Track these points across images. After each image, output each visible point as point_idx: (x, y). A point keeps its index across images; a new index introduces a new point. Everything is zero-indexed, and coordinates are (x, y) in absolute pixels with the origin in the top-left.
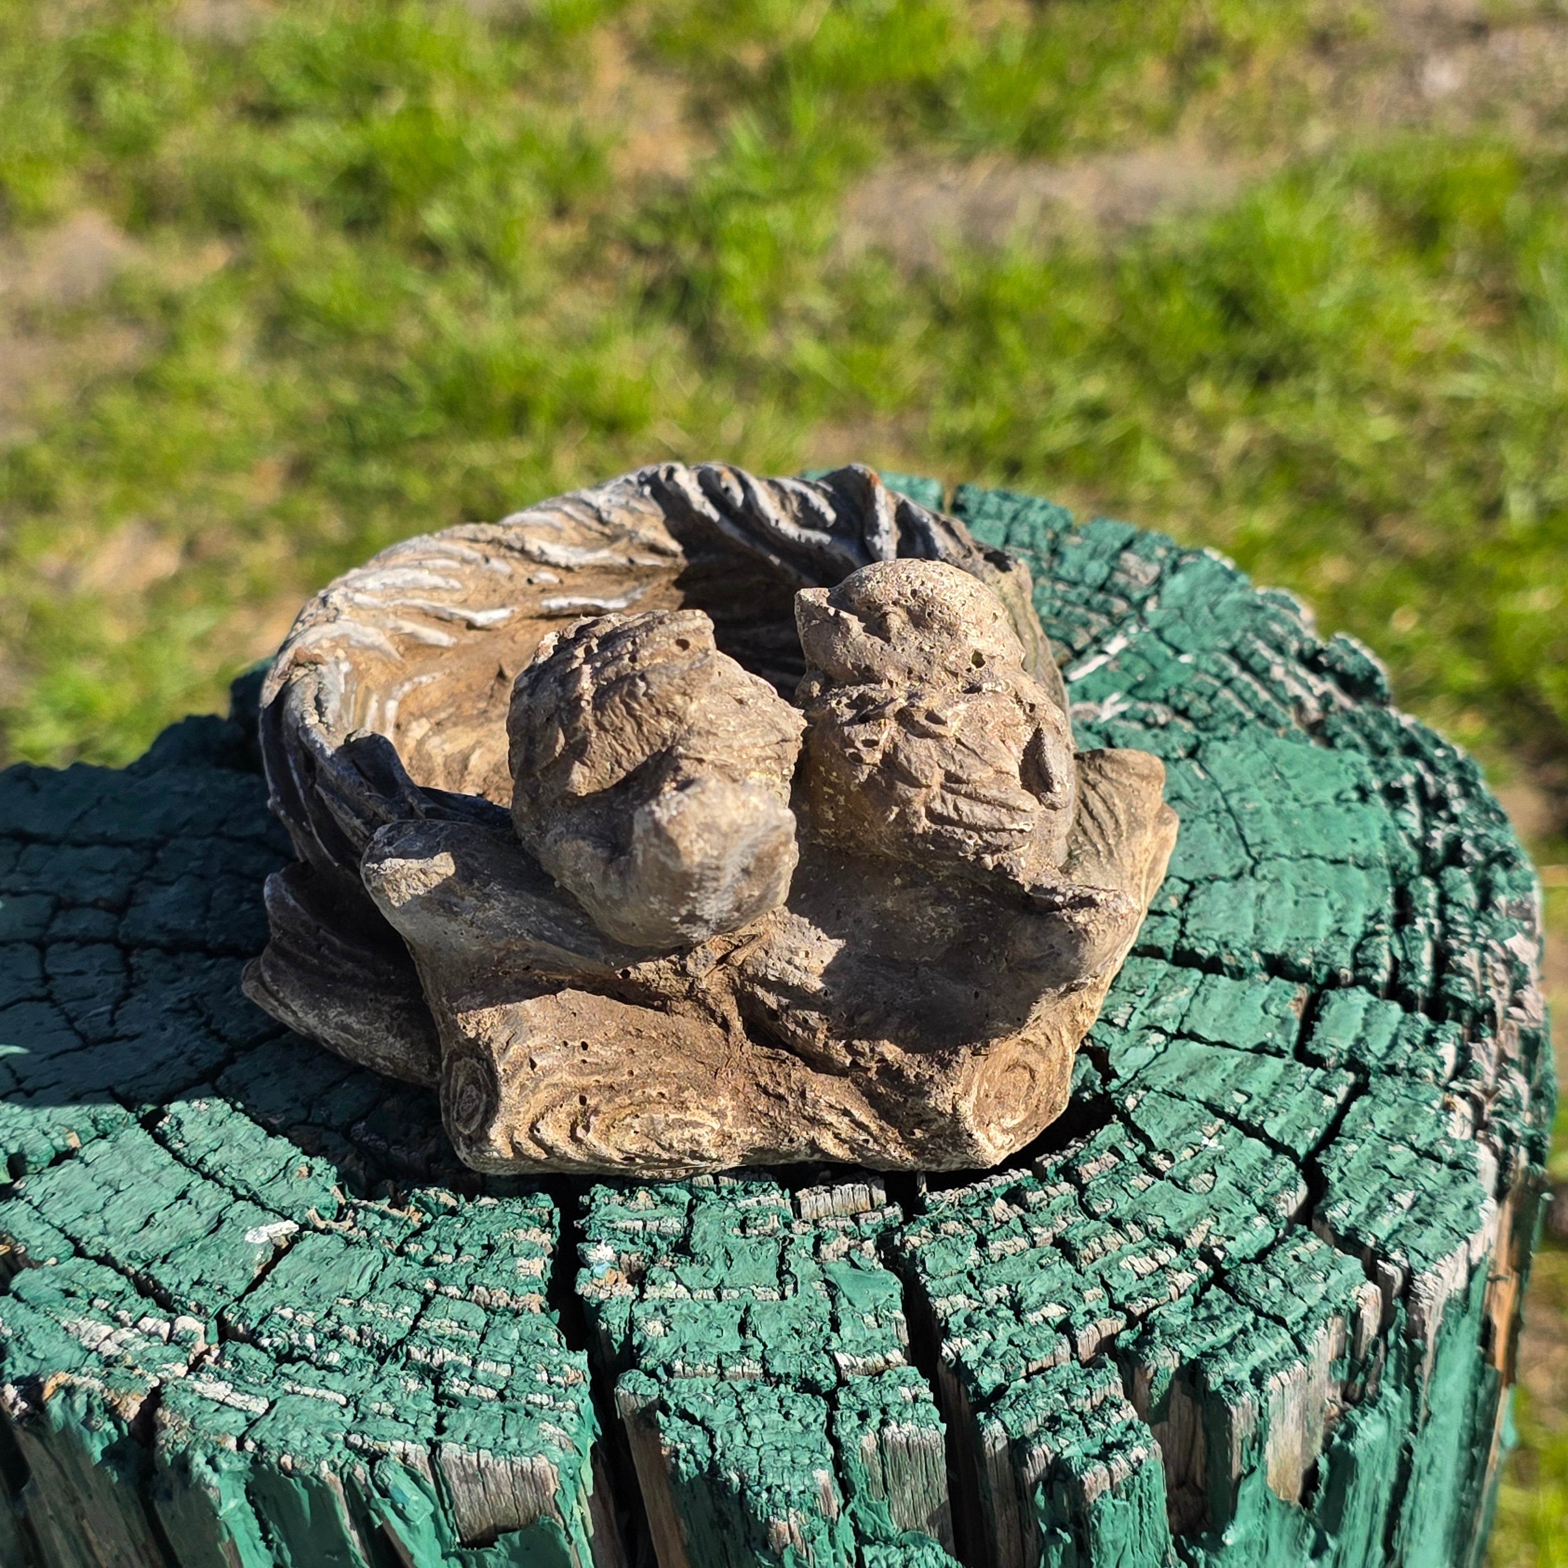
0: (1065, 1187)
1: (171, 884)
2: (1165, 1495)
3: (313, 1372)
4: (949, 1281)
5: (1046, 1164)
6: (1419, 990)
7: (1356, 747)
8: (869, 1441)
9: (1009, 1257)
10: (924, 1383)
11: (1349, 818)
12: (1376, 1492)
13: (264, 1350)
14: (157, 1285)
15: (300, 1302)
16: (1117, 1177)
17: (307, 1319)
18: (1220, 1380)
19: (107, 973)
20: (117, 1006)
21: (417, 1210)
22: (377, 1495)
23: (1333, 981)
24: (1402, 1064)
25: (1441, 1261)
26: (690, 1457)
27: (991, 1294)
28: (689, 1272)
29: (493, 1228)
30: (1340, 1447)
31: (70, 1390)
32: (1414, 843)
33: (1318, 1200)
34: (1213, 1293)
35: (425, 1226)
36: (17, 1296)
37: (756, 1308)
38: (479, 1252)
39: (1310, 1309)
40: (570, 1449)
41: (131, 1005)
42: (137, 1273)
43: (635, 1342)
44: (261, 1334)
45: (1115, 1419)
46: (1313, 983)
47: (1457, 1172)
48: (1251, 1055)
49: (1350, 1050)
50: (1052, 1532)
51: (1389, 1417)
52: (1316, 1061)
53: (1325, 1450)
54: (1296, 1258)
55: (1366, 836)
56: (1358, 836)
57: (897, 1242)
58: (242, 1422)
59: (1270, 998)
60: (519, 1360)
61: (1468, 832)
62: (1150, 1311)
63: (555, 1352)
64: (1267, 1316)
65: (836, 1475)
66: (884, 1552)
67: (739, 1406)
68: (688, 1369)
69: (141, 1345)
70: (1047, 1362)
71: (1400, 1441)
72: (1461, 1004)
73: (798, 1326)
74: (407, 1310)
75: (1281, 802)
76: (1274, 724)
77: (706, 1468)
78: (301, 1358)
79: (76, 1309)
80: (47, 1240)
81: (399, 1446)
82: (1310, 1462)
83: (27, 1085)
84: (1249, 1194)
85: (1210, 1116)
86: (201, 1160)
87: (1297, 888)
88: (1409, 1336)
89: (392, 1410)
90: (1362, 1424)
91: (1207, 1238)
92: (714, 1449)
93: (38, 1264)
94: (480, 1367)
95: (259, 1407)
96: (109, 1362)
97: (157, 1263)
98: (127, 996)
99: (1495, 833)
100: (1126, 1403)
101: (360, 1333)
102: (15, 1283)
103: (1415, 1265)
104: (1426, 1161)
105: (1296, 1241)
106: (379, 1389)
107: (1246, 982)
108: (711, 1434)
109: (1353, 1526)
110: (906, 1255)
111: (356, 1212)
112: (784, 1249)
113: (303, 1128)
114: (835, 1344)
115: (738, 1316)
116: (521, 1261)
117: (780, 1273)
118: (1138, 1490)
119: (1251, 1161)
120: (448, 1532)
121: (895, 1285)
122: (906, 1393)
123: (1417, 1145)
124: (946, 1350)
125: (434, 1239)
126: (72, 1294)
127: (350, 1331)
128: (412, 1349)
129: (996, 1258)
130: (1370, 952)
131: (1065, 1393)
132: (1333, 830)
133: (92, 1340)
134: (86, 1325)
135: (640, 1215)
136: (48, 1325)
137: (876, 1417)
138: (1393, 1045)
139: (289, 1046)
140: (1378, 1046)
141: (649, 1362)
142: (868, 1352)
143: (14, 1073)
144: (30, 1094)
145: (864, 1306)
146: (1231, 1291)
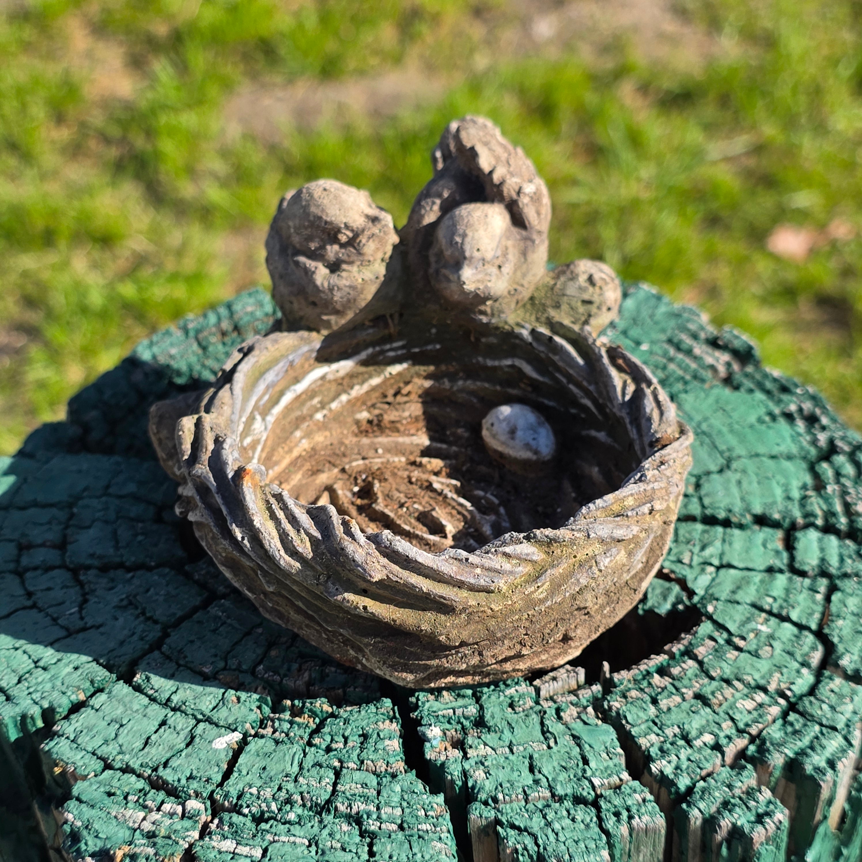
0: (691, 663)
1: (89, 527)
3: (281, 827)
4: (643, 727)
5: (674, 650)
6: (843, 528)
7: (752, 391)
8: (624, 830)
9: (673, 709)
10: (646, 790)
11: (771, 432)
13: (246, 816)
14: (165, 782)
16: (718, 654)
17: (268, 793)
18: (811, 768)
19: (67, 587)
20: (81, 608)
21: (309, 717)
23: (795, 526)
24: (850, 571)
26: (526, 853)
27: (669, 732)
28: (489, 737)
29: (364, 723)
30: (855, 796)
31: (133, 857)
32: (810, 444)
33: (831, 655)
35: (320, 727)
36: (78, 799)
37: (536, 756)
38: (360, 740)
39: (848, 720)
41: (90, 606)
42: (150, 776)
43: (470, 784)
44: (241, 806)
45: (761, 798)
46: (784, 528)
48: (766, 574)
49: (820, 567)
52: (803, 574)
53: (848, 801)
54: (832, 691)
55: (783, 441)
56: (778, 441)
57: (606, 707)
59: (765, 540)
60: (405, 804)
61: (835, 435)
62: (761, 731)
63: (425, 797)
64: (826, 727)
65: (609, 852)
67: (544, 817)
68: (507, 798)
69: (167, 822)
70: (712, 769)
73: (564, 764)
75: (731, 425)
76: (703, 381)
77: (535, 858)
78: (270, 818)
79: (118, 804)
80: (87, 761)
82: (842, 808)
83: (41, 664)
84: (793, 656)
85: (757, 612)
86: (169, 700)
87: (757, 475)
89: (339, 845)
91: (779, 684)
92: (538, 846)
93: (84, 778)
94: (383, 811)
95: (257, 853)
96: (151, 836)
97: (161, 768)
98: (85, 601)
100: (764, 787)
101: (303, 798)
102: (75, 791)
105: (827, 680)
106: (325, 832)
107: (748, 532)
108: (534, 837)
109: (855, 841)
110: (614, 714)
111: (273, 721)
112: (542, 718)
113: (225, 672)
114: (589, 773)
115: (527, 762)
116: (387, 742)
117: (543, 733)
119: (789, 636)
121: (612, 733)
122: (638, 797)
124: (654, 769)
125: (329, 733)
126: (114, 794)
127: (297, 797)
128: (339, 805)
129: (665, 710)
130: (809, 508)
131: (728, 786)
132: (765, 440)
133: (134, 822)
134: (127, 813)
135: (450, 706)
136: (103, 815)
137: (625, 815)
138: (842, 560)
139: (199, 622)
140: (834, 561)
141: (483, 796)
142: (610, 775)
143: (30, 657)
144: (45, 669)
145: (599, 747)
146: (802, 714)
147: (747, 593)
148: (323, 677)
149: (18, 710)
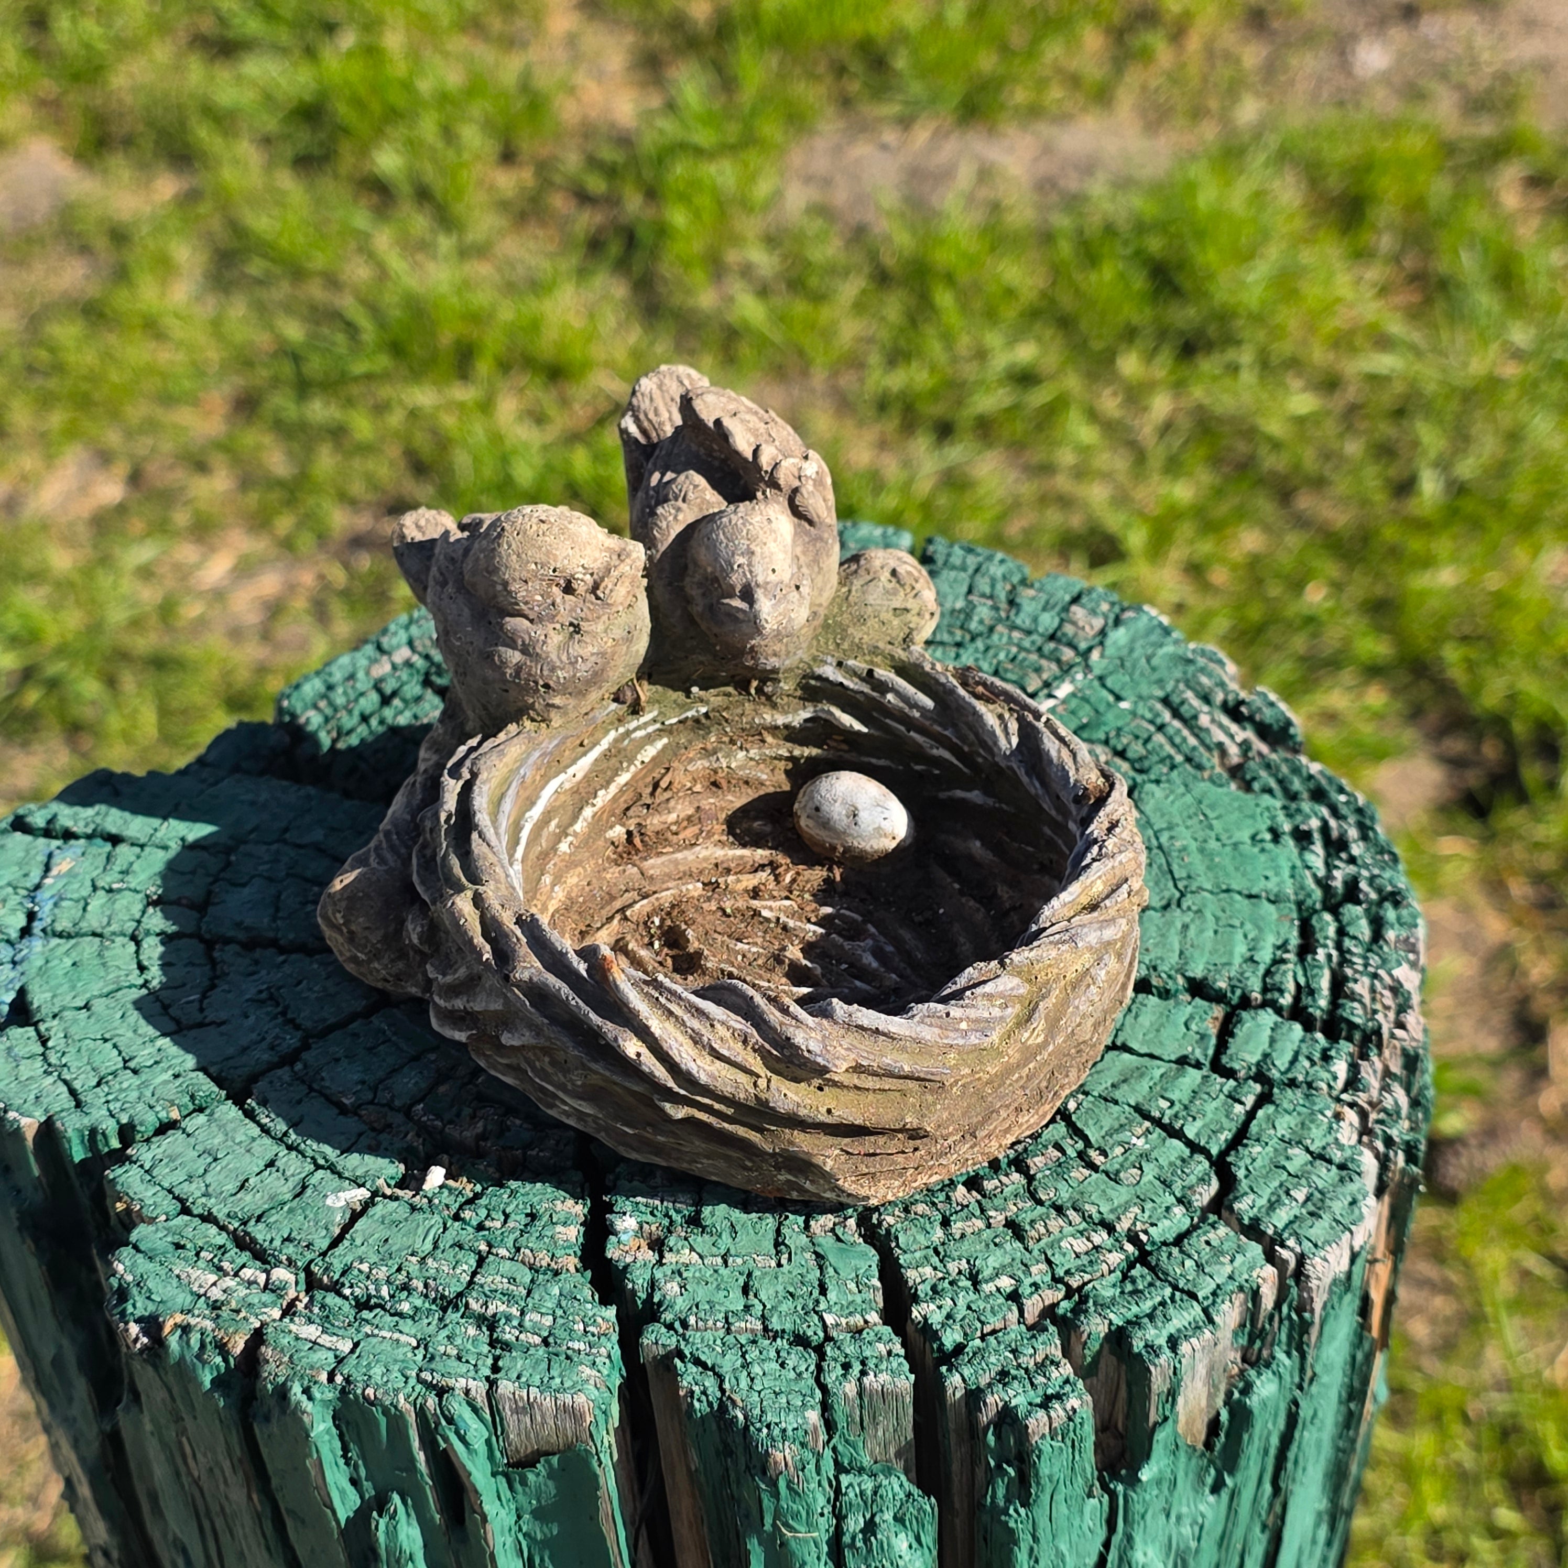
0: (1016, 1176)
1: (244, 885)
2: (1093, 1438)
3: (388, 1318)
4: (918, 1255)
5: (1001, 1156)
6: (1318, 1013)
7: (1269, 791)
8: (850, 1388)
9: (969, 1235)
10: (897, 1340)
11: (1263, 858)
12: (1268, 1439)
13: (346, 1298)
14: (254, 1241)
15: (374, 1258)
16: (1060, 1169)
17: (382, 1273)
18: (1142, 1344)
19: (193, 965)
20: (204, 996)
21: (470, 1181)
22: (444, 1423)
23: (1245, 1003)
24: (1301, 1078)
25: (1328, 1248)
26: (704, 1398)
27: (953, 1267)
28: (701, 1241)
29: (535, 1200)
30: (1239, 1401)
31: (186, 1329)
32: (1318, 881)
33: (1227, 1194)
34: (1138, 1270)
35: (477, 1196)
36: (136, 1248)
37: (757, 1273)
38: (524, 1220)
39: (1218, 1286)
40: (603, 1389)
41: (215, 994)
42: (236, 1230)
43: (656, 1300)
44: (343, 1285)
45: (1055, 1374)
46: (1228, 1003)
47: (1344, 1173)
48: (1174, 1066)
49: (1258, 1064)
50: (999, 1466)
51: (1280, 1377)
52: (1229, 1073)
53: (1226, 1403)
54: (1208, 1243)
55: (1277, 874)
56: (1269, 873)
57: (875, 1221)
58: (332, 1360)
59: (1192, 1017)
60: (559, 1312)
61: (1365, 873)
62: (1085, 1284)
63: (589, 1306)
64: (1182, 1291)
65: (823, 1415)
66: (858, 1480)
67: (743, 1356)
68: (700, 1323)
69: (243, 1292)
70: (999, 1326)
71: (1289, 1397)
72: (1353, 1026)
73: (792, 1290)
74: (465, 1267)
75: (1205, 841)
76: (1199, 767)
77: (716, 1406)
78: (377, 1306)
79: (186, 1260)
80: (158, 1199)
81: (462, 1382)
82: (1213, 1413)
83: (132, 1064)
84: (1169, 1187)
85: (1139, 1118)
86: (286, 1134)
87: (1217, 919)
88: (1300, 1310)
89: (455, 1352)
90: (1258, 1382)
91: (1134, 1224)
92: (723, 1392)
93: (152, 1221)
94: (527, 1318)
95: (345, 1346)
96: (216, 1306)
97: (252, 1222)
98: (213, 987)
99: (1387, 874)
100: (1064, 1361)
101: (426, 1286)
102: (134, 1236)
103: (1306, 1251)
104: (1318, 1162)
105: (1208, 1228)
106: (444, 1333)
107: (1172, 1002)
108: (720, 1378)
109: (1247, 1467)
110: (883, 1232)
112: (781, 1224)
113: (371, 1107)
114: (823, 1306)
115: (742, 1280)
116: (559, 1228)
117: (777, 1244)
118: (1072, 1434)
119: (1173, 1159)
120: (498, 1454)
121: (873, 1256)
122: (882, 1348)
123: (1312, 1149)
124: (915, 1314)
125: (485, 1207)
126: (183, 1247)
127: (418, 1284)
128: (471, 1301)
129: (957, 1237)
130: (1277, 978)
131: (1013, 1352)
132: (1249, 869)
133: (200, 1286)
134: (195, 1273)
135: (659, 1191)
136: (163, 1273)
137: (857, 1368)
138: (1294, 1061)
139: (355, 1035)
140: (1282, 1061)
141: (668, 1317)
142: (851, 1314)
143: (120, 1053)
144: (135, 1072)
145: (847, 1273)
146: (1153, 1269)
147: (1133, 1090)
148: (503, 1130)
149: (86, 1121)
